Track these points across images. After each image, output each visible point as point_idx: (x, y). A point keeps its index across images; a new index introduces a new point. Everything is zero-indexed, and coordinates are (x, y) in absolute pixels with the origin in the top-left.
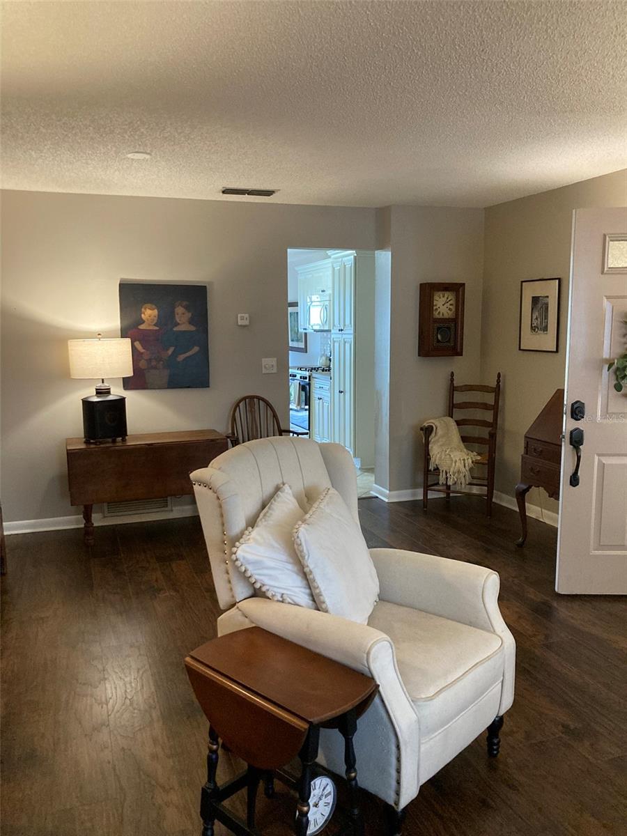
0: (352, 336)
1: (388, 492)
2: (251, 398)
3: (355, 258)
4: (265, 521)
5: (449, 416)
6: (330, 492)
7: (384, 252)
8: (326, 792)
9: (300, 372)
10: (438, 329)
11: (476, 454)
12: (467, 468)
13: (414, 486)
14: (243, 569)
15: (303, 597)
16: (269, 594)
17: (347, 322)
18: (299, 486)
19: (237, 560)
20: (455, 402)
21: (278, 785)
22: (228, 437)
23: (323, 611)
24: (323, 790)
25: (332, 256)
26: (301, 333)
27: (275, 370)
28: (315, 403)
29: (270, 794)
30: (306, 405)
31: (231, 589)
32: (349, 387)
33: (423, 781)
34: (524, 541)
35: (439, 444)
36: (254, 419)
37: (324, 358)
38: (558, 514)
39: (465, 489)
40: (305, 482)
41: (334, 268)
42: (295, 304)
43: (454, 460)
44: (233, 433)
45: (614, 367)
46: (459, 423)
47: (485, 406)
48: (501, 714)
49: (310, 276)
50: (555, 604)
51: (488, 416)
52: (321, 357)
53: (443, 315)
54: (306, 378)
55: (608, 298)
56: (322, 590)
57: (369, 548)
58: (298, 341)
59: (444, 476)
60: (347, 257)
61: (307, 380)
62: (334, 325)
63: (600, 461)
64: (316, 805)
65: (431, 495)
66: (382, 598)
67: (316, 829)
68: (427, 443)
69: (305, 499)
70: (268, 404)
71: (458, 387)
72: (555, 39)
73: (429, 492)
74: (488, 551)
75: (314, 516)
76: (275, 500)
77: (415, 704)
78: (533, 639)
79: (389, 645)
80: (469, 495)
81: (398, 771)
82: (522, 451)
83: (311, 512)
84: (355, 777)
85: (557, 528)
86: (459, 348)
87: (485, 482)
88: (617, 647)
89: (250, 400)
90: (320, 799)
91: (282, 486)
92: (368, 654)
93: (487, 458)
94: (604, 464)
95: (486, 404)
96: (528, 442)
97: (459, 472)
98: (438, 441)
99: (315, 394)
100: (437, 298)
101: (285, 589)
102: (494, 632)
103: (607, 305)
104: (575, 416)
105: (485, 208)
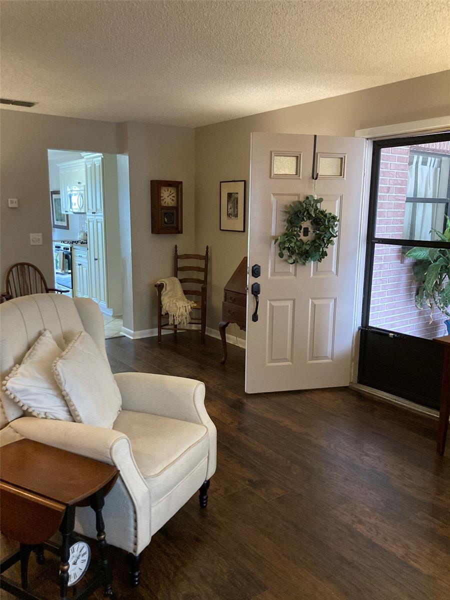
0: (102, 218)
1: (133, 332)
2: (22, 264)
3: (102, 159)
4: (30, 359)
5: (175, 276)
6: (82, 334)
7: (123, 156)
8: (82, 553)
9: (63, 244)
10: (165, 214)
11: (193, 302)
12: (188, 312)
13: (152, 326)
14: (12, 396)
15: (62, 414)
16: (35, 414)
17: (99, 207)
18: (58, 331)
19: (7, 390)
20: (178, 267)
21: (47, 554)
22: (3, 296)
23: (78, 422)
24: (80, 552)
25: (85, 157)
26: (64, 214)
27: (41, 243)
28: (76, 268)
29: (41, 561)
30: (69, 269)
31: (4, 413)
32: (102, 256)
33: (154, 532)
34: (225, 360)
35: (168, 296)
36: (25, 281)
37: (82, 234)
38: (245, 340)
39: (188, 327)
40: (63, 328)
41: (86, 166)
42: (57, 192)
43: (178, 307)
44: (8, 293)
45: (278, 242)
46: (181, 281)
47: (198, 269)
48: (208, 479)
49: (69, 171)
50: (245, 401)
51: (201, 276)
52: (80, 233)
53: (168, 204)
54: (68, 249)
55: (274, 195)
56: (77, 407)
57: (113, 374)
58: (61, 220)
59: (172, 318)
60: (96, 158)
61: (69, 251)
62: (88, 209)
63: (270, 304)
64: (75, 563)
65: (163, 332)
66: (124, 408)
67: (76, 580)
68: (160, 295)
69: (63, 341)
70: (36, 269)
71: (181, 255)
72: (233, 10)
73: (162, 330)
74: (203, 369)
75: (70, 353)
76: (38, 343)
77: (146, 481)
78: (231, 425)
79: (126, 441)
80: (190, 331)
81: (136, 529)
82: (223, 299)
83: (67, 350)
84: (104, 538)
85: (245, 350)
86: (180, 228)
87: (200, 322)
88: (283, 425)
89: (22, 266)
90: (78, 558)
91: (43, 331)
92: (111, 449)
93: (201, 305)
94: (273, 306)
95: (199, 268)
96: (226, 293)
97: (182, 315)
98: (167, 294)
99: (76, 261)
100: (163, 192)
101: (46, 408)
102: (202, 424)
103: (273, 199)
104: (254, 274)
105: (194, 128)
